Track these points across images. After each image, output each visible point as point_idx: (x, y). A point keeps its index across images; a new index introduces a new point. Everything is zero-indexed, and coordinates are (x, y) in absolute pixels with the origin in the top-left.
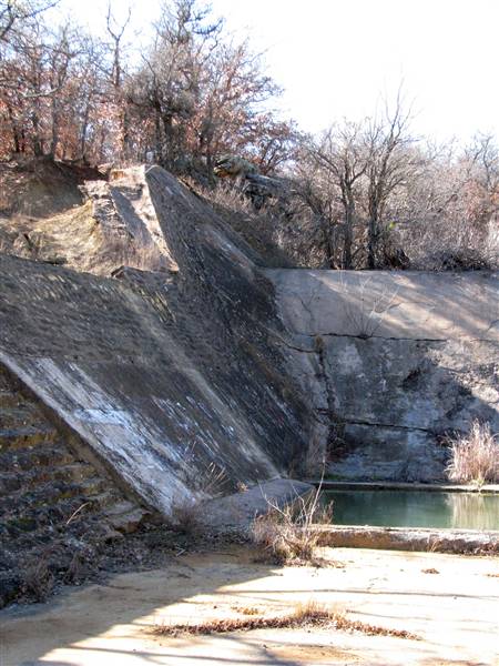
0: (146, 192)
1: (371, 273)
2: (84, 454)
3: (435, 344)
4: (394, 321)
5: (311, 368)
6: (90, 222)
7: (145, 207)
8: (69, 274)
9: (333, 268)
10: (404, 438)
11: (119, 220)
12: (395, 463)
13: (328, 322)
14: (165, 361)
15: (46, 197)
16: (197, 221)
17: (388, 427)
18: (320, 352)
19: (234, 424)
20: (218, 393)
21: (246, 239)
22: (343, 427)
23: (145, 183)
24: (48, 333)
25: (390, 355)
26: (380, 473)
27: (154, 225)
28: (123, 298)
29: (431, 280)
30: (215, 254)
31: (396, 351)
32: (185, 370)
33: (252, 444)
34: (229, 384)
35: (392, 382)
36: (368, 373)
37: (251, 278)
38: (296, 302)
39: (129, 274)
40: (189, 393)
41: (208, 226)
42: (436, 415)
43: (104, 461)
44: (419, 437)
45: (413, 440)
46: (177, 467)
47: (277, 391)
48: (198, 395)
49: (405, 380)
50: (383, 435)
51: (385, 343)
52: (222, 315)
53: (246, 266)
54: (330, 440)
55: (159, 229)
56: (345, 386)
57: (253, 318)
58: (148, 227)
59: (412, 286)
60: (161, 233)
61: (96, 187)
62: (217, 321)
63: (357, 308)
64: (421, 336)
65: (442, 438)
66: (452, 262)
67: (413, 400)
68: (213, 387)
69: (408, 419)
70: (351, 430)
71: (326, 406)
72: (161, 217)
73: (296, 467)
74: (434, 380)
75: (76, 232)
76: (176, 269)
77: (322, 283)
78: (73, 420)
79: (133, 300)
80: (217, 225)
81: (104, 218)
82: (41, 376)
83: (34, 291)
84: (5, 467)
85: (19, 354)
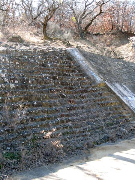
6: (131, 48)
8: (124, 62)
15: (119, 41)
43: (131, 110)
75: (127, 51)
78: (124, 99)
82: (116, 88)
83: (115, 66)
84: (106, 110)
85: (111, 82)
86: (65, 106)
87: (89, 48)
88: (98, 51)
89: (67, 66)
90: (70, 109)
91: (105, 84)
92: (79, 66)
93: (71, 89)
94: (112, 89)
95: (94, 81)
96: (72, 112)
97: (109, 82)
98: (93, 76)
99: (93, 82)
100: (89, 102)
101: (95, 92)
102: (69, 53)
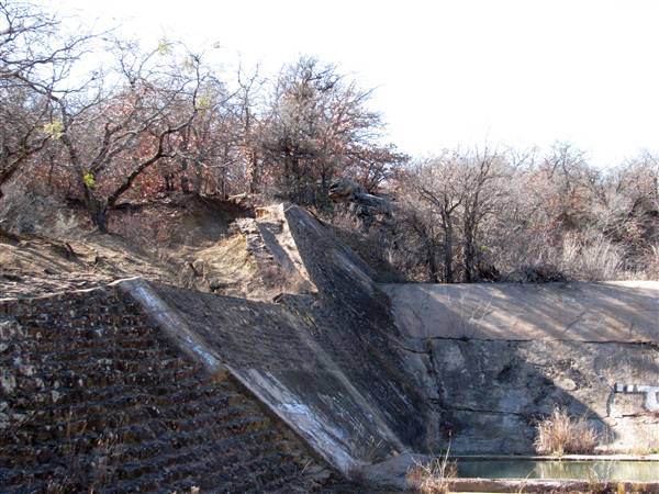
0: (286, 227)
1: (469, 286)
2: (288, 434)
3: (523, 344)
4: (488, 326)
5: (424, 366)
6: (243, 253)
7: (287, 240)
8: (250, 304)
9: (437, 282)
10: (500, 421)
11: (267, 251)
12: (494, 440)
13: (435, 328)
14: (320, 366)
15: (197, 229)
16: (325, 247)
17: (487, 412)
18: (430, 352)
19: (372, 413)
20: (357, 389)
21: (362, 257)
22: (451, 413)
23: (284, 219)
24: (248, 351)
25: (487, 354)
26: (483, 449)
27: (295, 255)
28: (286, 319)
29: (518, 291)
30: (341, 274)
31: (491, 350)
32: (334, 372)
33: (386, 427)
34: (365, 381)
35: (489, 375)
36: (470, 369)
37: (371, 294)
38: (408, 311)
39: (288, 299)
40: (339, 390)
41: (334, 251)
42: (525, 401)
43: (301, 439)
44: (513, 420)
45: (508, 423)
46: (343, 443)
47: (398, 385)
48: (345, 391)
49: (500, 374)
50: (484, 419)
51: (483, 344)
52: (352, 326)
53: (366, 282)
54: (442, 424)
55: (299, 258)
56: (451, 380)
57: (375, 327)
58: (290, 256)
59: (503, 296)
60: (301, 261)
61: (246, 223)
62: (349, 331)
63: (458, 316)
64: (511, 338)
65: (530, 419)
66: (535, 276)
67: (507, 390)
68: (353, 385)
69: (504, 405)
70: (458, 415)
71: (437, 396)
72: (299, 247)
73: (419, 444)
74: (523, 374)
75: (233, 262)
76: (316, 290)
77: (429, 295)
78: (277, 410)
79: (292, 319)
80: (340, 249)
81: (256, 251)
82: (253, 382)
83: (234, 320)
84: (248, 442)
85: (238, 367)
86: (164, 436)
87: (131, 261)
88: (158, 271)
89: (133, 332)
90: (179, 446)
91: (227, 372)
92: (158, 329)
93: (162, 392)
94: (247, 385)
95: (203, 368)
96: (184, 452)
97: (234, 368)
98: (196, 353)
99: (200, 369)
100: (207, 424)
101: (213, 398)
102: (128, 294)
